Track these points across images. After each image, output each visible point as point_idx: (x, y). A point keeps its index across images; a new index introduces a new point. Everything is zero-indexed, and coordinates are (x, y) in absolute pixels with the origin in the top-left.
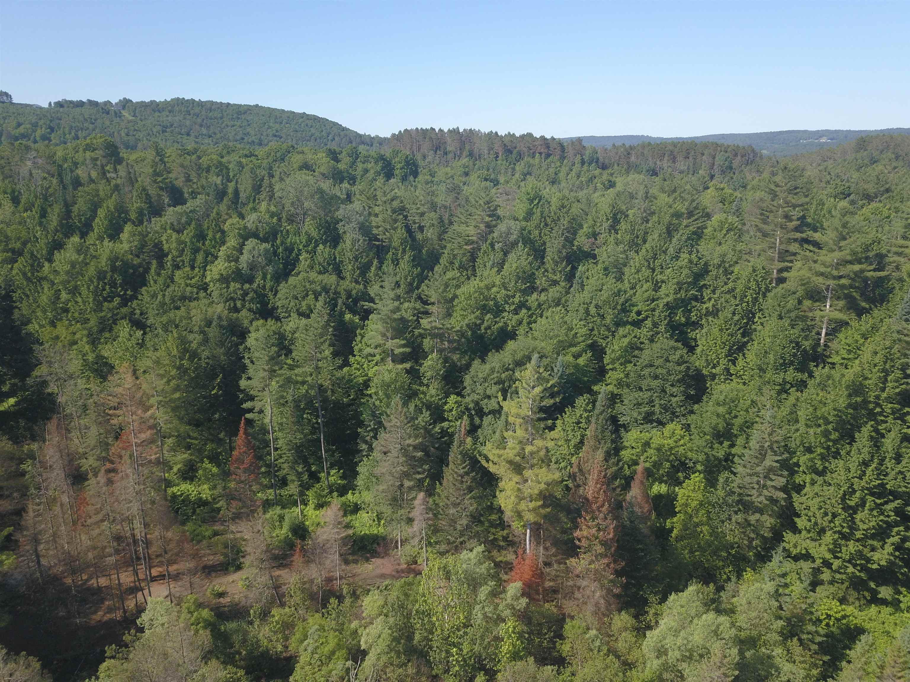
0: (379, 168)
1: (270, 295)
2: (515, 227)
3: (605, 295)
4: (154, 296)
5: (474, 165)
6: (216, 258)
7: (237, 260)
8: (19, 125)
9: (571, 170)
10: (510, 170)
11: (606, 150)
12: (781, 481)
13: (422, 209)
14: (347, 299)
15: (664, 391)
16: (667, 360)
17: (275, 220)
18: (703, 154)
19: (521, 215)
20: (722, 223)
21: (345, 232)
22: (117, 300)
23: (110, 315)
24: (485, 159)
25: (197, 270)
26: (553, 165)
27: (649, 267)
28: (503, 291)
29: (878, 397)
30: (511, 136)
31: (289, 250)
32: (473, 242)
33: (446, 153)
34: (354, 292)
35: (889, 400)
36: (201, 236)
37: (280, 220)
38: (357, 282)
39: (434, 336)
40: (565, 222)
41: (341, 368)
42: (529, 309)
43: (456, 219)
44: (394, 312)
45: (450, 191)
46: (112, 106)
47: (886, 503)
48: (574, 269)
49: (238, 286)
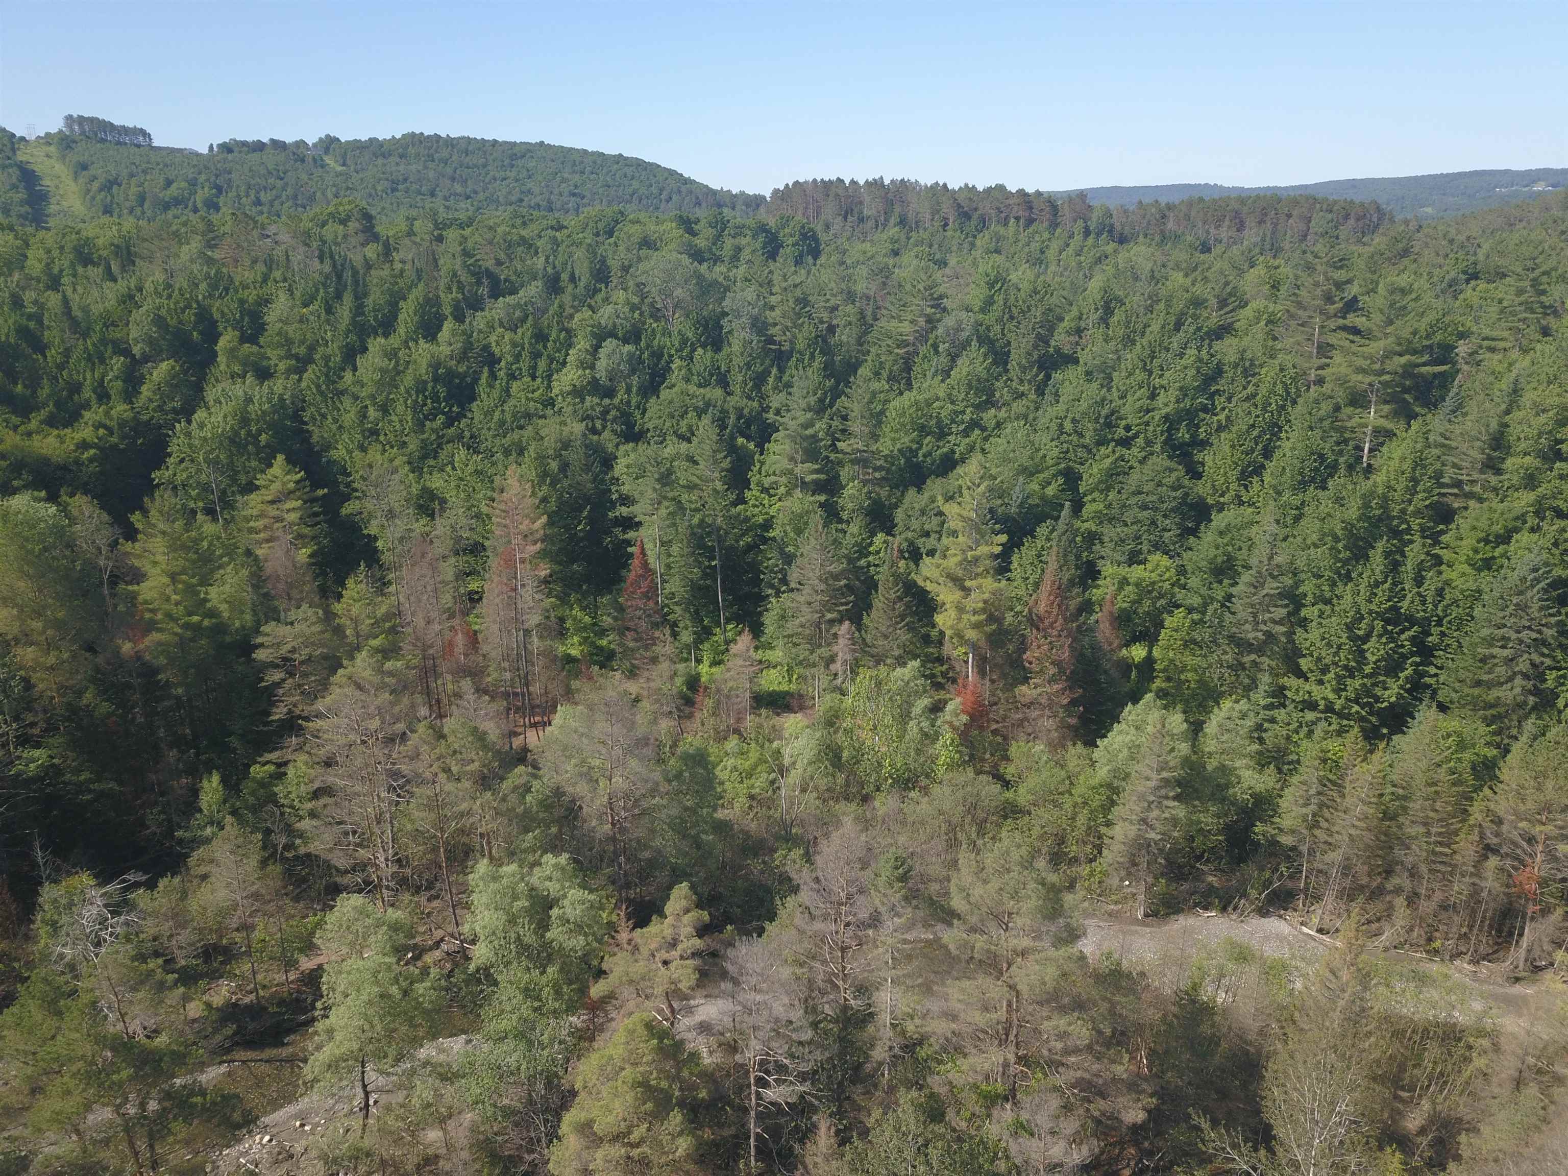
0: (758, 245)
1: (637, 414)
2: (968, 320)
3: (1084, 405)
4: (488, 413)
5: (909, 238)
6: (564, 364)
7: (592, 367)
8: (169, 183)
9: (1068, 245)
10: (966, 245)
11: (1125, 211)
12: (1281, 613)
13: (833, 302)
14: (739, 419)
15: (1154, 523)
16: (1159, 484)
17: (636, 315)
18: (1289, 216)
19: (977, 304)
20: (1259, 313)
21: (730, 332)
22: (441, 419)
23: (434, 437)
24: (925, 229)
25: (539, 380)
26: (1037, 238)
27: (1144, 368)
28: (950, 407)
29: (1403, 511)
30: (970, 190)
31: (658, 355)
32: (906, 344)
33: (861, 220)
34: (746, 411)
35: (1418, 513)
36: (541, 337)
37: (641, 314)
38: (749, 398)
39: (854, 462)
40: (1037, 313)
41: (735, 504)
42: (984, 429)
43: (884, 312)
44: (806, 426)
45: (873, 274)
46: (308, 149)
47: (1402, 632)
48: (1048, 377)
49: (596, 400)
